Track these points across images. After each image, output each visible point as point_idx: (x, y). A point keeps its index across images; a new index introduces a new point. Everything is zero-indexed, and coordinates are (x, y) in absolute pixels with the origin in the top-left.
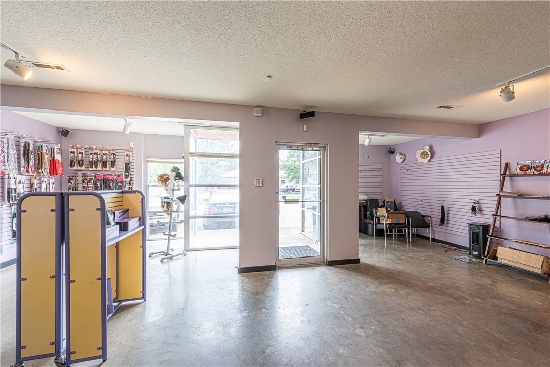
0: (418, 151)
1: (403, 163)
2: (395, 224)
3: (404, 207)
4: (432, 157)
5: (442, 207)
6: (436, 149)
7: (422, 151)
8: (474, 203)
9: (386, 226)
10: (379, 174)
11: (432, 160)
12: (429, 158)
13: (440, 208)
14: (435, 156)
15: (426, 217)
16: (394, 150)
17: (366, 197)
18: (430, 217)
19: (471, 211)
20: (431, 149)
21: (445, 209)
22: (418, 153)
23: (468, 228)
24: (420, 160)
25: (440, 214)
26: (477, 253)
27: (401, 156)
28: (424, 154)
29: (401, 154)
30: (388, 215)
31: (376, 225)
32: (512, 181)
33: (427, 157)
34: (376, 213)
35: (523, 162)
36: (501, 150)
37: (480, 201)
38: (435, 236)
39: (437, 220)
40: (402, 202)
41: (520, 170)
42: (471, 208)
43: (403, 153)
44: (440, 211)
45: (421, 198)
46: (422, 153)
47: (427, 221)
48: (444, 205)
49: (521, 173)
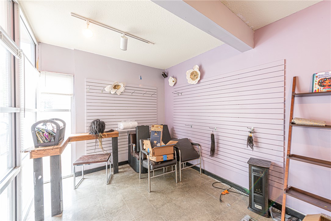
0: (188, 71)
1: (175, 87)
2: (162, 162)
3: (176, 132)
4: (201, 77)
5: (213, 136)
6: (205, 68)
7: (191, 71)
8: (251, 132)
9: (150, 167)
10: (153, 98)
11: (202, 81)
12: (199, 78)
13: (210, 136)
14: (205, 77)
15: (196, 144)
16: (168, 74)
17: (136, 124)
18: (199, 145)
19: (246, 142)
20: (200, 69)
21: (215, 137)
22: (188, 73)
23: (248, 170)
24: (191, 82)
25: (210, 143)
26: (260, 207)
27: (173, 79)
28: (194, 75)
29: (173, 77)
30: (153, 150)
31: (142, 162)
32: (301, 102)
33: (197, 78)
34: (143, 145)
35: (323, 73)
36: (285, 60)
37: (256, 130)
38: (204, 167)
39: (207, 149)
40: (174, 127)
41: (320, 86)
42: (246, 138)
43: (175, 77)
44: (210, 139)
45: (191, 123)
46: (192, 74)
47: (197, 150)
48: (215, 133)
49: (322, 89)
